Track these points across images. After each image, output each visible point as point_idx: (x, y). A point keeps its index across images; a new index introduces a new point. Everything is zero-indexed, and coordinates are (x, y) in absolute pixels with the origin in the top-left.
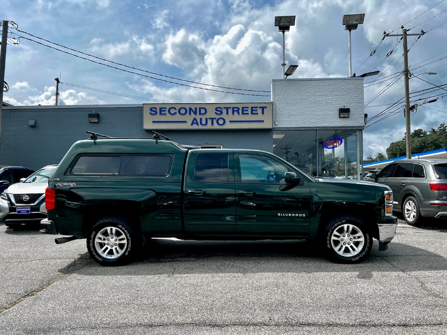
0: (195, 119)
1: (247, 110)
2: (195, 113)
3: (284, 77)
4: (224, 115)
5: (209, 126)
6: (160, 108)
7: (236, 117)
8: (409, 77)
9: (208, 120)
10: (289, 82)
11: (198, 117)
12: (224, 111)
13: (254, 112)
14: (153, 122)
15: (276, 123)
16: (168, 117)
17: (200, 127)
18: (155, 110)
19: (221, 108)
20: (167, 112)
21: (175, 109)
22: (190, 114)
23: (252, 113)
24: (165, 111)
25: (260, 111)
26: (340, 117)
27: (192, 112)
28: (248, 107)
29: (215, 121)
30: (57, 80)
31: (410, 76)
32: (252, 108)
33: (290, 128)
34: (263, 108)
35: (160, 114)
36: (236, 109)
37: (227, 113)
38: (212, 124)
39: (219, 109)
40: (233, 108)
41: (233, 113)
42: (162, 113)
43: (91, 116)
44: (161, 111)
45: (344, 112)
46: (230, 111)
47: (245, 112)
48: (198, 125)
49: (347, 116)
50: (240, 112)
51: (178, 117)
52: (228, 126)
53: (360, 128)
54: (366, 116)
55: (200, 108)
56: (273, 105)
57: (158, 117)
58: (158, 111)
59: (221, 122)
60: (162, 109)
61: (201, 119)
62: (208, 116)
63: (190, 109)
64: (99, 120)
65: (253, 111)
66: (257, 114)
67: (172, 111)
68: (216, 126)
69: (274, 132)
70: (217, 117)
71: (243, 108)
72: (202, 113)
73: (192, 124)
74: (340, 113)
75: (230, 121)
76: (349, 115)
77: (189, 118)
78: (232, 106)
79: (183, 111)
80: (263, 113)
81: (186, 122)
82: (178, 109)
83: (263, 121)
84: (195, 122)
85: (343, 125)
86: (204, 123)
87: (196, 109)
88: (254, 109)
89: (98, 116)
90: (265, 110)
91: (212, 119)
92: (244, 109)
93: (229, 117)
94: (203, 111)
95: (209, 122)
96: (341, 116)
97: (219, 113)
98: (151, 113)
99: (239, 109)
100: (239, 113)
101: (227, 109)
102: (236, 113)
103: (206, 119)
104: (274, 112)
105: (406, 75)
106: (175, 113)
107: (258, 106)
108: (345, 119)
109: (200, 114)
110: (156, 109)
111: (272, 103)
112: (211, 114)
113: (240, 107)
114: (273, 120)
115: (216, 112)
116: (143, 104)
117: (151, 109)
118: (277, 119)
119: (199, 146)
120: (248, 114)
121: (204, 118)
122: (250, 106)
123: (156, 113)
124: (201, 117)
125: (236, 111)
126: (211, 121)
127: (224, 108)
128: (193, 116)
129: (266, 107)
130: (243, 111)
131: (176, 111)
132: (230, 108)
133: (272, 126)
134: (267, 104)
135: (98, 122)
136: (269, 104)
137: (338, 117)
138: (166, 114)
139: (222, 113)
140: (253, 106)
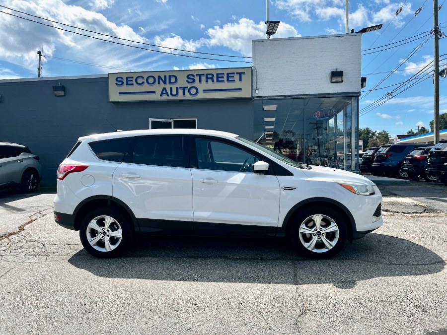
0: (164, 89)
1: (223, 77)
2: (165, 82)
3: (267, 36)
4: (197, 84)
5: (180, 96)
7: (211, 85)
8: (439, 37)
9: (179, 89)
10: (272, 42)
11: (168, 87)
12: (197, 79)
13: (230, 79)
14: (120, 93)
15: (257, 92)
16: (136, 88)
17: (171, 98)
18: (120, 79)
19: (193, 76)
20: (134, 82)
21: (143, 78)
22: (159, 83)
23: (228, 80)
24: (132, 81)
25: (237, 77)
26: (331, 82)
27: (161, 81)
28: (223, 74)
29: (187, 91)
30: (39, 53)
31: (441, 36)
32: (228, 74)
34: (240, 74)
35: (127, 84)
36: (210, 76)
37: (200, 81)
38: (184, 94)
39: (191, 77)
40: (207, 75)
41: (207, 81)
42: (129, 83)
43: (56, 88)
44: (127, 81)
45: (337, 75)
46: (204, 78)
47: (220, 79)
48: (168, 95)
49: (340, 80)
50: (215, 79)
51: (146, 88)
52: (201, 95)
53: (355, 95)
54: (364, 80)
55: (170, 77)
56: (252, 70)
57: (125, 88)
58: (125, 81)
59: (193, 91)
60: (129, 79)
61: (171, 89)
62: (179, 85)
63: (159, 77)
64: (65, 93)
65: (230, 77)
66: (234, 81)
67: (140, 81)
68: (188, 96)
69: (255, 101)
70: (189, 86)
71: (217, 74)
72: (172, 81)
73: (162, 94)
74: (331, 77)
75: (204, 91)
76: (342, 79)
77: (158, 88)
78: (205, 73)
79: (151, 81)
80: (240, 80)
81: (155, 92)
82: (145, 79)
83: (241, 89)
84: (165, 92)
85: (335, 92)
86: (174, 92)
87: (165, 77)
88: (230, 75)
89: (63, 88)
90: (243, 76)
91: (184, 88)
92: (220, 76)
93: (202, 86)
94: (173, 80)
95: (181, 91)
96: (334, 80)
97: (192, 81)
98: (117, 84)
99: (213, 75)
100: (213, 81)
101: (200, 76)
102: (210, 81)
103: (177, 88)
104: (254, 78)
105: (436, 35)
106: (143, 83)
107: (235, 71)
108: (338, 84)
109: (170, 82)
110: (122, 78)
111: (251, 67)
112: (182, 82)
113: (215, 73)
114: (253, 88)
115: (187, 79)
116: (109, 74)
117: (117, 79)
118: (258, 86)
119: (171, 120)
120: (223, 81)
121: (174, 87)
122: (226, 72)
123: (123, 83)
124: (171, 86)
125: (210, 78)
126: (182, 91)
127: (197, 75)
128: (162, 85)
129: (244, 73)
130: (218, 78)
131: (143, 81)
132: (204, 75)
133: (252, 94)
134: (245, 69)
135: (65, 95)
136: (247, 69)
137: (330, 82)
138: (133, 84)
139: (194, 81)
140: (229, 71)
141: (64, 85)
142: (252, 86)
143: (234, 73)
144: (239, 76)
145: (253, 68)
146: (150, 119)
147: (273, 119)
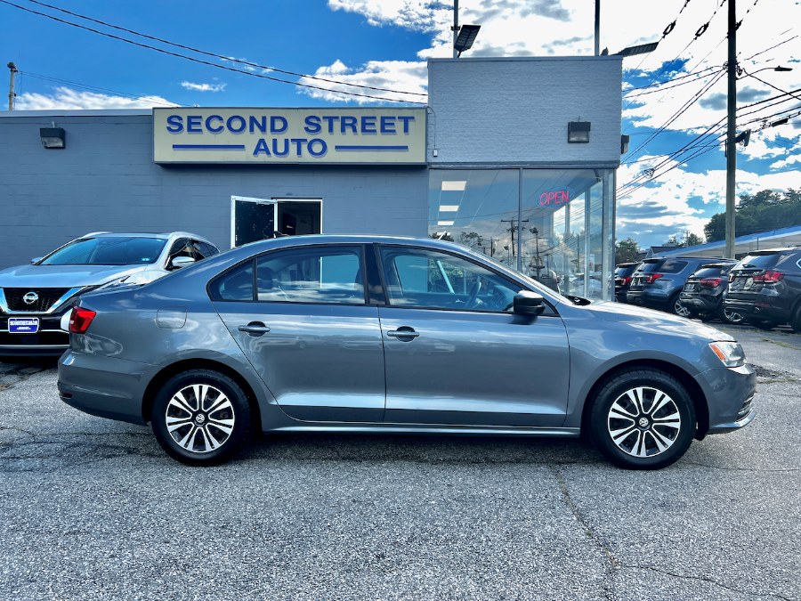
0: (262, 141)
1: (373, 124)
2: (263, 129)
3: (455, 53)
4: (324, 134)
5: (292, 157)
6: (189, 118)
7: (350, 138)
8: (737, 76)
9: (290, 142)
10: (464, 64)
12: (325, 125)
13: (387, 128)
14: (174, 146)
15: (436, 153)
16: (206, 138)
17: (274, 159)
18: (177, 121)
19: (318, 119)
20: (203, 127)
21: (220, 119)
22: (252, 130)
23: (383, 130)
24: (199, 123)
25: (399, 125)
26: (569, 142)
27: (255, 127)
28: (375, 118)
29: (304, 147)
30: (11, 66)
31: (739, 74)
32: (383, 119)
33: (465, 163)
34: (406, 120)
35: (190, 130)
36: (348, 122)
37: (331, 129)
38: (299, 152)
39: (314, 121)
40: (343, 119)
41: (343, 130)
42: (194, 127)
43: (46, 133)
44: (190, 123)
45: (578, 129)
46: (337, 125)
47: (368, 128)
48: (268, 153)
49: (585, 139)
50: (359, 127)
51: (226, 137)
52: (333, 157)
53: (611, 166)
54: (625, 140)
55: (273, 119)
56: (427, 114)
57: (185, 138)
58: (185, 124)
59: (317, 148)
60: (193, 120)
61: (275, 141)
62: (289, 135)
63: (253, 120)
64: (64, 142)
65: (386, 125)
66: (394, 131)
67: (215, 124)
68: (307, 158)
69: (432, 173)
70: (310, 137)
71: (364, 119)
72: (276, 128)
73: (257, 151)
74: (569, 133)
75: (337, 147)
76: (588, 136)
77: (250, 139)
78: (341, 114)
79: (236, 125)
80: (406, 130)
81: (242, 147)
82: (225, 120)
83: (406, 148)
84: (263, 147)
85: (575, 159)
86: (281, 149)
87: (264, 119)
88: (387, 121)
89: (61, 134)
90: (411, 124)
91: (299, 142)
92: (367, 121)
93: (334, 139)
94: (279, 125)
95: (293, 148)
96: (573, 139)
97: (314, 128)
98: (169, 129)
99: (355, 120)
100: (355, 130)
101: (331, 120)
102: (349, 130)
103: (286, 141)
104: (431, 129)
105: (732, 72)
106: (221, 128)
107: (396, 114)
108: (581, 145)
109: (273, 130)
110: (180, 118)
111: (426, 108)
112: (297, 129)
113: (358, 115)
114: (429, 147)
115: (306, 125)
116: (154, 108)
117: (169, 120)
118: (437, 143)
119: (274, 201)
120: (375, 131)
121: (281, 139)
122: (379, 114)
123: (181, 127)
124: (275, 136)
125: (348, 125)
126: (296, 146)
127: (324, 118)
128: (258, 134)
129: (413, 118)
130: (364, 124)
131: (222, 125)
132: (337, 118)
133: (426, 159)
134: (415, 111)
135: (63, 148)
136: (418, 110)
137: (566, 141)
138: (200, 130)
139: (319, 128)
140: (386, 113)
141: (61, 126)
142: (427, 144)
143: (394, 118)
144: (402, 123)
145: (429, 111)
146: (233, 197)
147: (455, 208)
